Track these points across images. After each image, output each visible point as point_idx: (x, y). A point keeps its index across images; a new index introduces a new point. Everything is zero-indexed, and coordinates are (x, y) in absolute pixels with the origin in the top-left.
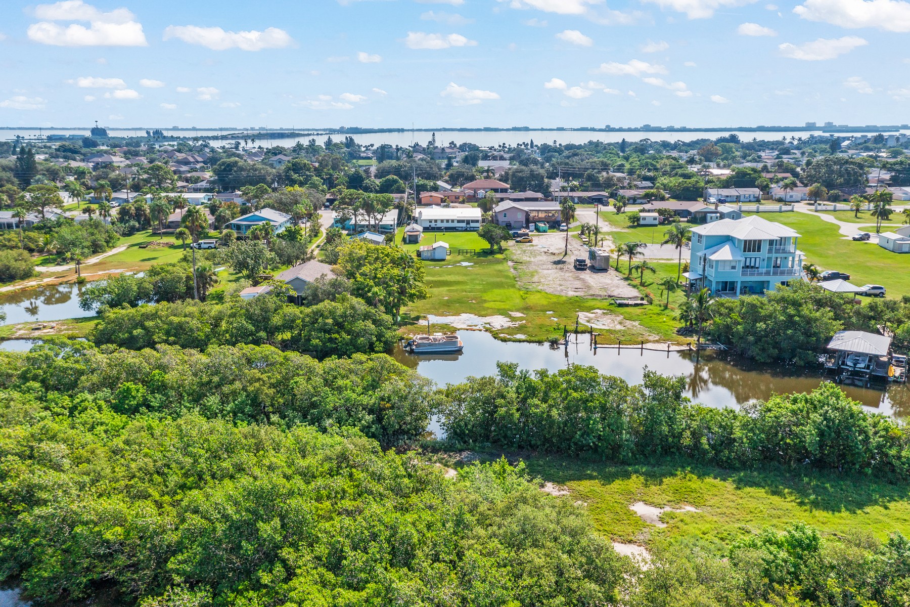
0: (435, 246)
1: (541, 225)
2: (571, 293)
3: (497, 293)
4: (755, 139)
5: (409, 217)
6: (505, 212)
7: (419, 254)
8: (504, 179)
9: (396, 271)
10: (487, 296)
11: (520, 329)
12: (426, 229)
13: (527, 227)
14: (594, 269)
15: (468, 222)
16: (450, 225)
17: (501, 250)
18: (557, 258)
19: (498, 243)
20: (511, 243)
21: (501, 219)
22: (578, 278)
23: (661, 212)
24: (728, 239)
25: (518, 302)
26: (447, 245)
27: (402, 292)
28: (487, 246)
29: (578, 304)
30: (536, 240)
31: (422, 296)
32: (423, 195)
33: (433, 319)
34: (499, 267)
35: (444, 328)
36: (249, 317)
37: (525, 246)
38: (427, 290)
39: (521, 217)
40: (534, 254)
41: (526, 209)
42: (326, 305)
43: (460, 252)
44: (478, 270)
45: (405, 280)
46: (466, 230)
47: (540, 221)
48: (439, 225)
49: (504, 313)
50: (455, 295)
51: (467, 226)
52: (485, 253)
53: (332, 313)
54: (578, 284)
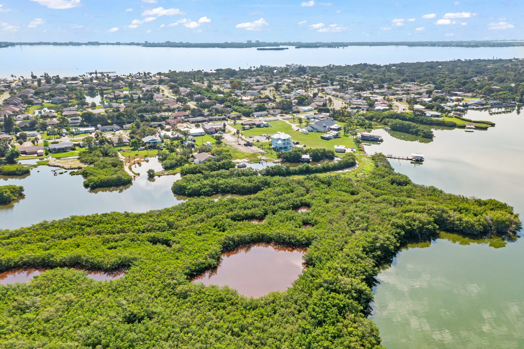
1: (221, 132)
3: (237, 154)
4: (240, 68)
11: (251, 161)
13: (217, 133)
15: (201, 133)
16: (197, 134)
23: (249, 125)
24: (279, 139)
25: (243, 155)
26: (211, 143)
29: (255, 154)
32: (168, 121)
37: (225, 140)
39: (214, 130)
40: (230, 142)
41: (215, 127)
46: (201, 136)
49: (244, 158)
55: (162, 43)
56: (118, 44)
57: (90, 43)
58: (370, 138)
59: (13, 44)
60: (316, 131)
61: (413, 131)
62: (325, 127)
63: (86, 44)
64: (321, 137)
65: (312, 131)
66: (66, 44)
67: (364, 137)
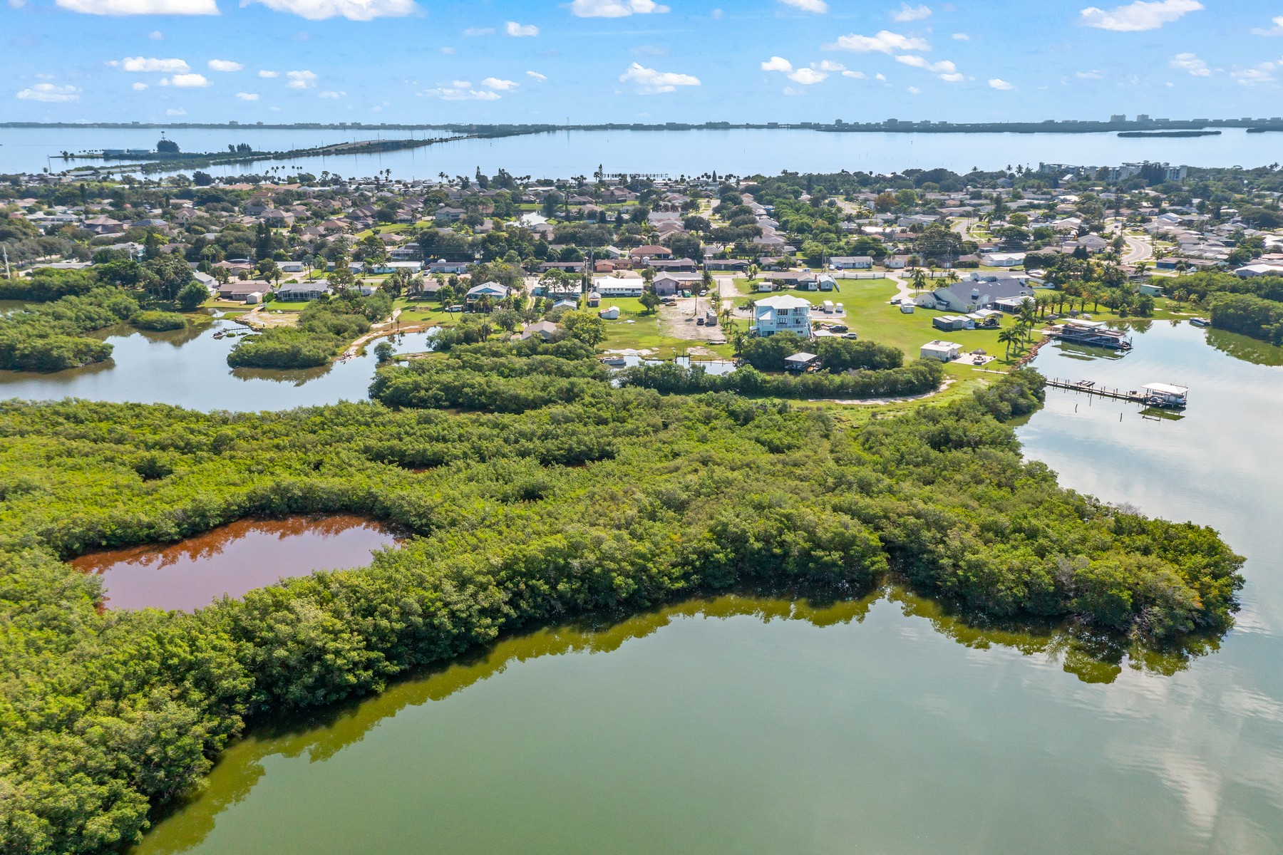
0: (611, 309)
1: (686, 292)
2: (688, 338)
3: (647, 338)
5: (590, 286)
6: (660, 282)
7: (600, 315)
8: (666, 244)
9: (593, 326)
10: (640, 340)
11: (655, 355)
12: (604, 295)
13: (676, 293)
14: (708, 325)
15: (633, 290)
16: (620, 292)
17: (654, 312)
18: (688, 317)
19: (652, 307)
20: (662, 306)
21: (658, 287)
22: (695, 330)
23: (775, 281)
24: (770, 308)
25: (658, 342)
26: (618, 309)
27: (596, 337)
28: (644, 308)
29: (690, 344)
30: (679, 304)
31: (605, 339)
32: (599, 263)
33: (612, 351)
34: (651, 323)
35: (617, 355)
36: (528, 348)
37: (672, 309)
38: (609, 337)
39: (672, 285)
40: (675, 314)
41: (676, 279)
42: (562, 342)
43: (627, 313)
44: (638, 325)
45: (598, 331)
46: (632, 296)
47: (686, 288)
48: (612, 292)
49: (649, 348)
50: (624, 340)
51: (632, 293)
52: (644, 314)
53: (565, 346)
54: (694, 333)
55: (878, 124)
56: (773, 126)
57: (711, 126)
58: (1087, 336)
59: (551, 129)
60: (944, 308)
61: (1268, 332)
62: (975, 298)
63: (700, 127)
64: (935, 321)
65: (934, 308)
66: (659, 128)
67: (1071, 332)
